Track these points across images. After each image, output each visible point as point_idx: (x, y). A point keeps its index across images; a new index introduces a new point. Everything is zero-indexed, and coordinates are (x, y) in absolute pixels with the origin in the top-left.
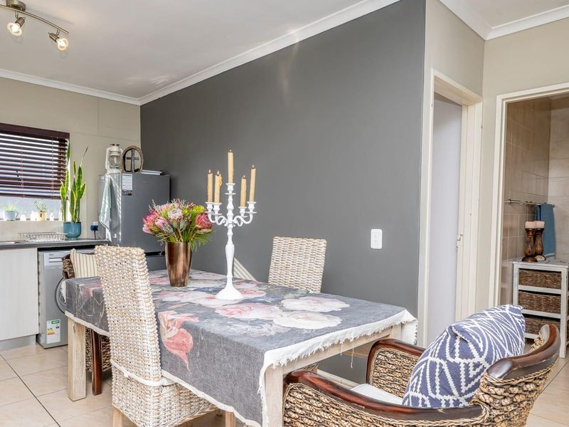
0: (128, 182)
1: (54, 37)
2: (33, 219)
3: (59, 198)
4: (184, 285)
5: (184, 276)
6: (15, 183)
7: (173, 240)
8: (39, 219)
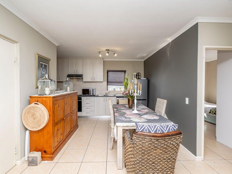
1: (114, 54)
2: (118, 90)
3: (123, 85)
5: (131, 106)
6: (115, 82)
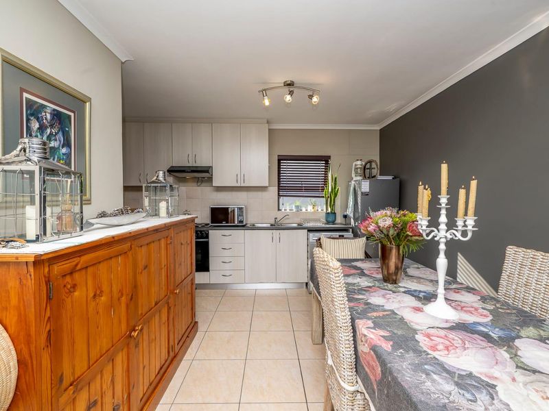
0: (366, 186)
1: (311, 97)
2: (309, 211)
3: (323, 197)
4: (396, 283)
5: (396, 273)
7: (385, 242)
8: (312, 210)
